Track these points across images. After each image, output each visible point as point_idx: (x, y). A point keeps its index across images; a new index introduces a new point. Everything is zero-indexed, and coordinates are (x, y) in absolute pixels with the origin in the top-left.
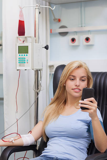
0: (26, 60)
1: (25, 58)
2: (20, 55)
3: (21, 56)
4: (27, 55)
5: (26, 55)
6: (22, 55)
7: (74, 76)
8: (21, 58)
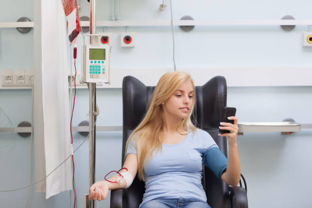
0: (101, 68)
1: (99, 67)
2: (92, 62)
3: (97, 63)
4: (103, 62)
5: (101, 62)
6: (95, 62)
7: (182, 91)
8: (94, 66)
